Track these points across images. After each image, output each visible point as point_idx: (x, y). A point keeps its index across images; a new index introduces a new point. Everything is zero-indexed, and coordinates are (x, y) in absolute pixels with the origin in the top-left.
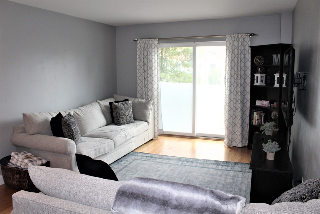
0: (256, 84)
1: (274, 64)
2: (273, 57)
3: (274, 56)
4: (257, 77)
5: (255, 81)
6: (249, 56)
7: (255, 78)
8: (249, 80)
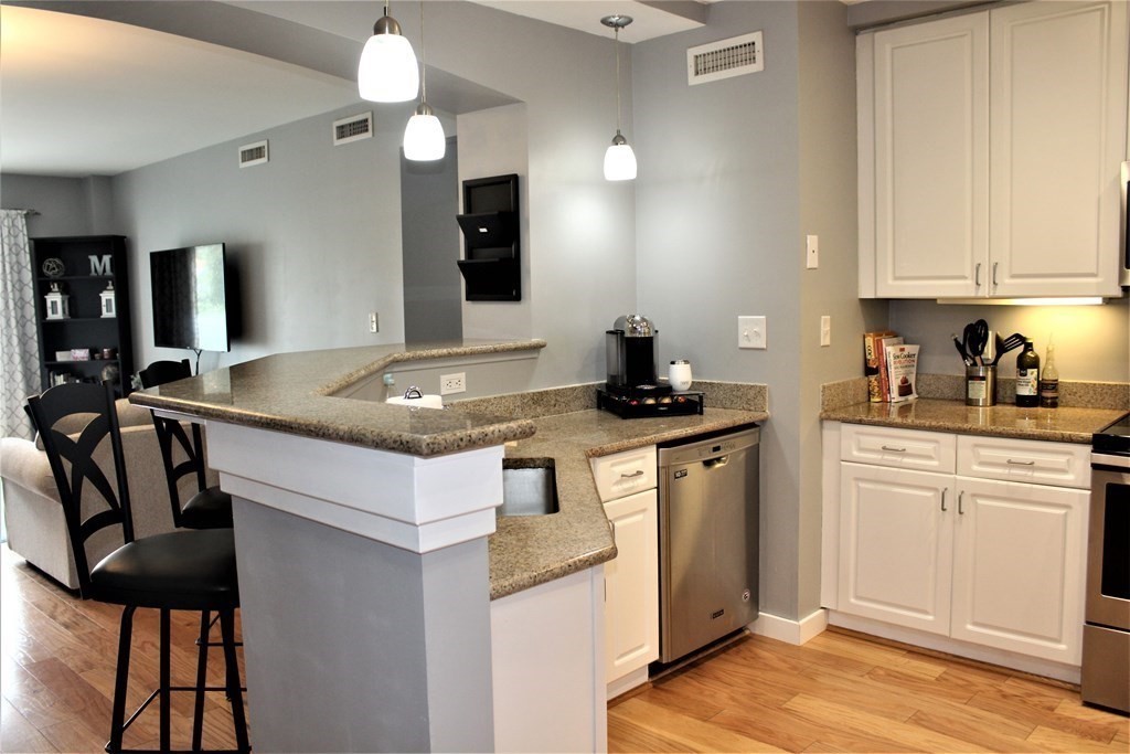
0: (51, 316)
1: (93, 273)
2: (89, 260)
3: (94, 259)
4: (54, 303)
5: (49, 311)
6: (26, 259)
7: (49, 304)
8: (31, 311)
